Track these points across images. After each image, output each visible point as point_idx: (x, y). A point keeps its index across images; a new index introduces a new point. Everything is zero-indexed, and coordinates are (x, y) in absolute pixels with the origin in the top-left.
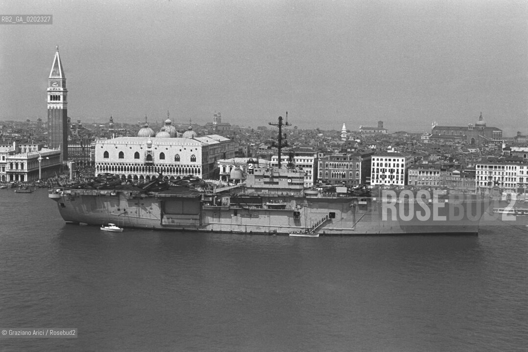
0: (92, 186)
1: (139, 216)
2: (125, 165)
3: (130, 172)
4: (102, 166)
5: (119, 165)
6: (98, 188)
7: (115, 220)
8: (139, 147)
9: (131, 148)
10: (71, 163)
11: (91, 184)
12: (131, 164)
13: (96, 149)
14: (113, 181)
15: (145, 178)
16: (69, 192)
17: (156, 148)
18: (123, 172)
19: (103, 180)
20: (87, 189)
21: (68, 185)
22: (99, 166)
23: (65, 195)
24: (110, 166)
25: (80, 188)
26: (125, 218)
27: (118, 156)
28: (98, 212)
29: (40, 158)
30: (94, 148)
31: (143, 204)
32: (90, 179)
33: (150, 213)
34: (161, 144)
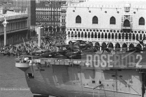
0: (64, 55)
1: (117, 89)
2: (99, 31)
3: (104, 39)
4: (74, 32)
5: (92, 31)
6: (71, 57)
7: (90, 94)
8: (116, 11)
9: (106, 12)
10: (39, 28)
11: (63, 53)
12: (106, 30)
13: (67, 13)
14: (87, 49)
15: (121, 46)
16: (38, 61)
17: (135, 13)
18: (97, 40)
19: (76, 48)
20: (59, 58)
21: (37, 53)
22: (71, 32)
23: (34, 65)
24: (82, 33)
25: (50, 57)
26: (103, 92)
27: (92, 22)
28: (71, 84)
29: (5, 22)
30: (65, 12)
31: (121, 76)
32: (62, 47)
33: (129, 86)
34: (140, 7)
